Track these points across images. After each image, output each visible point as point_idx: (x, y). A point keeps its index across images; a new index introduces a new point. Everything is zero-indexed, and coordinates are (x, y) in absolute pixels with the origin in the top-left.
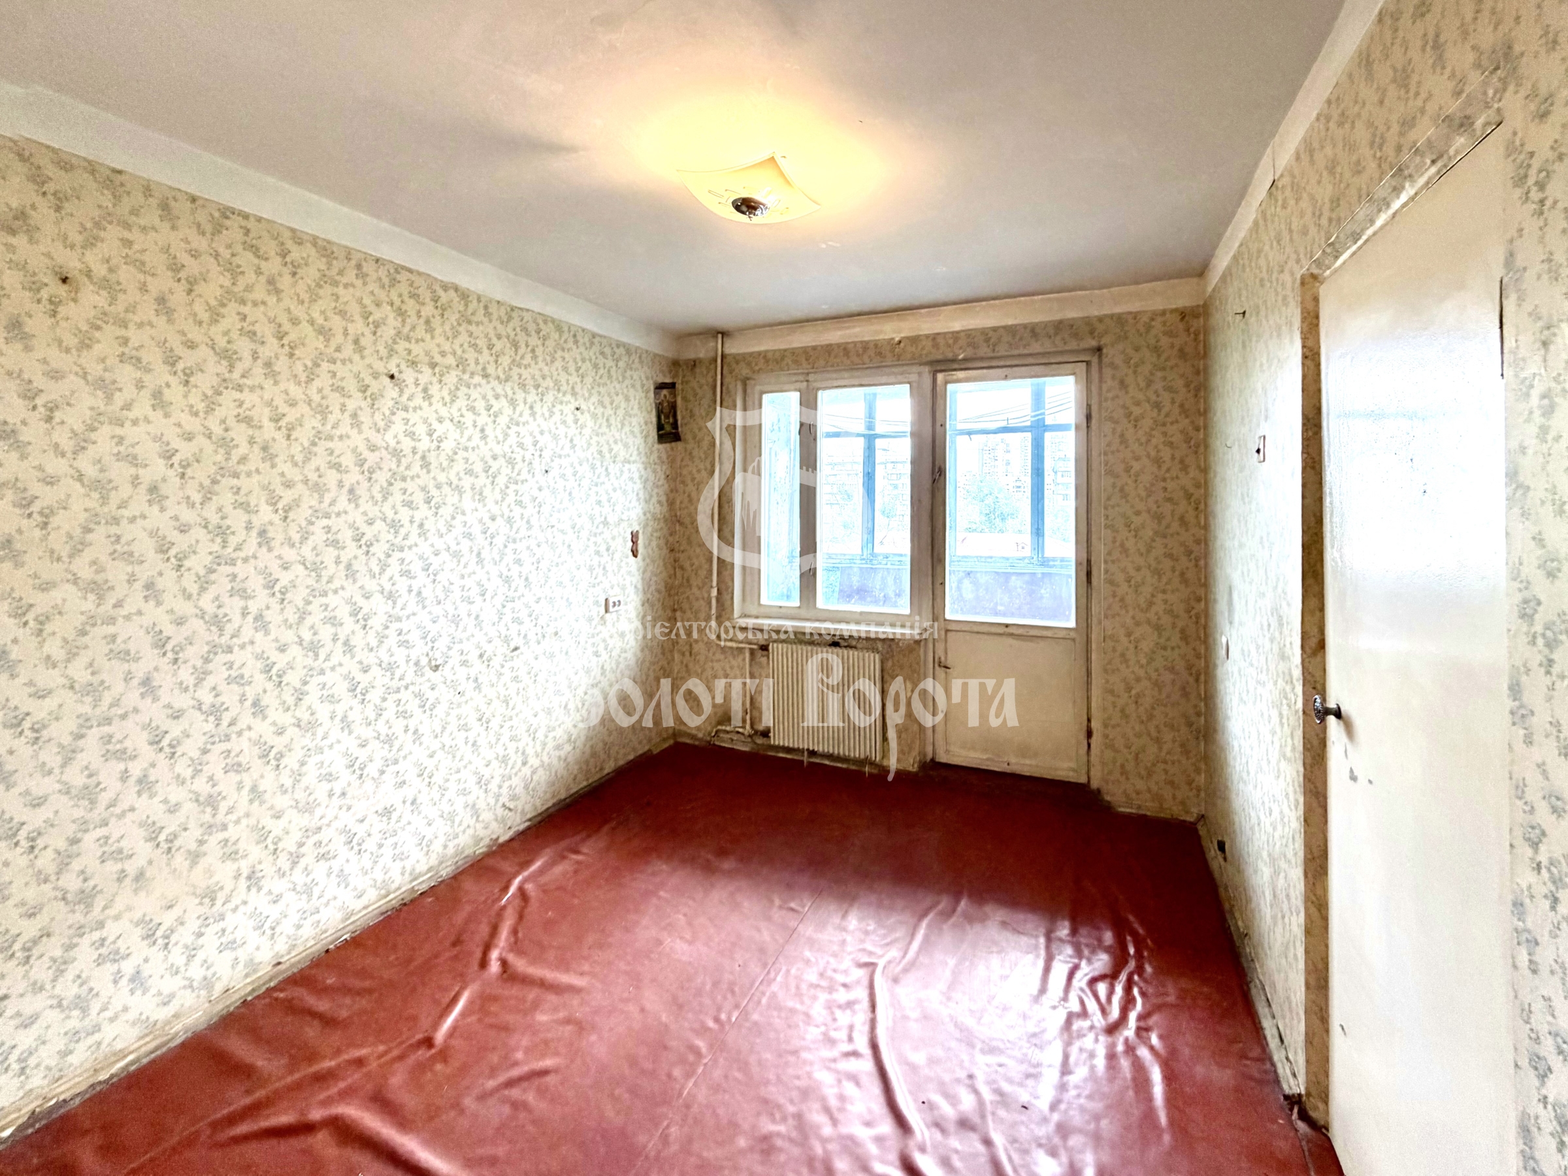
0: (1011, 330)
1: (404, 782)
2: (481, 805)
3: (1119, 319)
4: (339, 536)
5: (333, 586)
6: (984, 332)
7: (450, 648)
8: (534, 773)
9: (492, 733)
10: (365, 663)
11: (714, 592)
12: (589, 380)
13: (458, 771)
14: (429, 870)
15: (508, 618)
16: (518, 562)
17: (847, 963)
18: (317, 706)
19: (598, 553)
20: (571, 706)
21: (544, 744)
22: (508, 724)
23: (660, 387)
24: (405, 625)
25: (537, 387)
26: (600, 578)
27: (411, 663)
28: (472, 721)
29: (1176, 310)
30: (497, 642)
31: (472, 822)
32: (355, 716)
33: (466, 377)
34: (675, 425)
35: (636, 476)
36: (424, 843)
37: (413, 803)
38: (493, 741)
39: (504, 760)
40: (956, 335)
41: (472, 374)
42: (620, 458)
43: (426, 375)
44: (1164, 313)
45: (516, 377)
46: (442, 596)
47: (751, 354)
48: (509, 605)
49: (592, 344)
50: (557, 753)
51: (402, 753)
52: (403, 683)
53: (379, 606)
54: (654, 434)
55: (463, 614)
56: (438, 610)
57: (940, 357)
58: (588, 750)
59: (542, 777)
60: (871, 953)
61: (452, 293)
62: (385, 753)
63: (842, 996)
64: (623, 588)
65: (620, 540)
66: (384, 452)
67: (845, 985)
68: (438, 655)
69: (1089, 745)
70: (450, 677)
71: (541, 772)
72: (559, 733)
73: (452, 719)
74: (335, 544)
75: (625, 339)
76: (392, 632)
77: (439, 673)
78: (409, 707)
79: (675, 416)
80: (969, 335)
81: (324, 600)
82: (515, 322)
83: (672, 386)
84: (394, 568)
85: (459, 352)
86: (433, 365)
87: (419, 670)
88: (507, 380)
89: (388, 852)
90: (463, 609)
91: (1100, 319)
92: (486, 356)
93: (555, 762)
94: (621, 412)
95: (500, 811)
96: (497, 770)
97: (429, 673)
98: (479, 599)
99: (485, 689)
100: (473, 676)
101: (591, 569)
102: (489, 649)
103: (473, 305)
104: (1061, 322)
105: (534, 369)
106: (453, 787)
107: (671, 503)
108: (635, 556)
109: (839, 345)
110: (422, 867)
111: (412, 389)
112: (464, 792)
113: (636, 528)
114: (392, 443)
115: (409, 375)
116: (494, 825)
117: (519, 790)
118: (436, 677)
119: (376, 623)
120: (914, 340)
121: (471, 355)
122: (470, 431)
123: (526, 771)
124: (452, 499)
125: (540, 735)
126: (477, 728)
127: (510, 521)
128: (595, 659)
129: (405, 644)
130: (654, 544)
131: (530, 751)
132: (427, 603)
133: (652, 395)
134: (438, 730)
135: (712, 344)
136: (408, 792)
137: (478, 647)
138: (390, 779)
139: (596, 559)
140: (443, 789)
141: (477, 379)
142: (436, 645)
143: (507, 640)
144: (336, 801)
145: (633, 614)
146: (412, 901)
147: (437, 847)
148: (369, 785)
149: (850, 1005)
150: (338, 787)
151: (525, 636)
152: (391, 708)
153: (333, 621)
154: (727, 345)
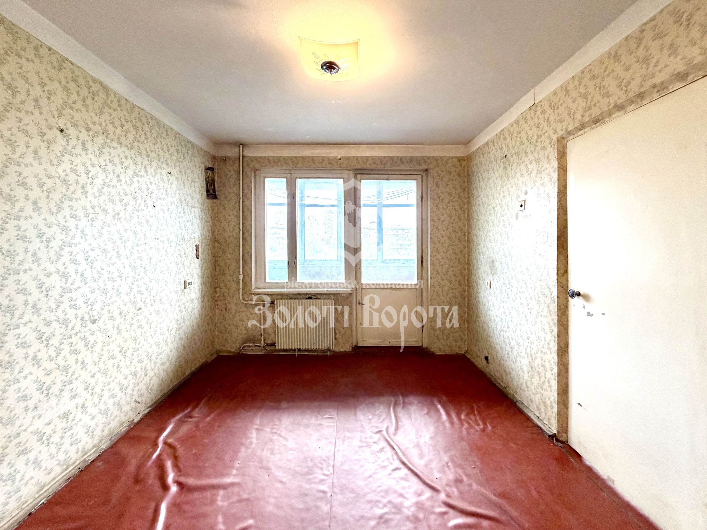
0: (392, 158)
1: (76, 395)
2: (123, 402)
3: (436, 159)
4: (27, 233)
5: (23, 268)
6: (380, 158)
7: (102, 309)
8: (151, 380)
9: (128, 359)
10: (48, 319)
11: (241, 277)
12: (174, 158)
13: (109, 384)
14: (94, 447)
15: (135, 291)
16: (140, 258)
17: (369, 434)
18: (14, 350)
19: (180, 255)
20: (169, 340)
21: (156, 363)
22: (136, 353)
23: (208, 169)
24: (74, 295)
25: (148, 156)
26: (182, 269)
27: (79, 319)
28: (116, 353)
29: (457, 157)
30: (129, 305)
31: (118, 413)
32: (42, 355)
33: (108, 141)
34: (214, 190)
35: (197, 215)
36: (89, 432)
37: (82, 407)
38: (129, 364)
39: (135, 374)
40: (367, 158)
41: (112, 140)
42: (190, 204)
43: (84, 135)
44: (452, 158)
45: (136, 147)
46: (96, 276)
47: (261, 157)
48: (136, 283)
49: (175, 138)
50: (163, 367)
51: (74, 377)
52: (74, 332)
53: (56, 281)
54: (205, 193)
55: (110, 288)
56: (94, 285)
57: (360, 167)
58: (177, 364)
59: (155, 381)
60: (377, 427)
61: (98, 85)
62: (63, 377)
63: (376, 448)
64: (192, 275)
65: (190, 249)
66: (57, 179)
67: (375, 443)
68: (95, 313)
69: (423, 330)
70: (103, 327)
71: (155, 378)
72: (163, 356)
73: (105, 353)
74: (24, 238)
75: (192, 139)
76: (65, 299)
77: (95, 325)
78: (77, 347)
79: (214, 186)
80: (374, 159)
81: (17, 277)
82: (135, 114)
83: (212, 169)
84: (66, 258)
85: (104, 124)
86: (88, 129)
87: (83, 323)
88: (132, 149)
89: (67, 441)
90: (109, 285)
91: (429, 158)
92: (119, 131)
93: (161, 372)
94: (190, 179)
95: (133, 405)
96: (131, 380)
97: (90, 325)
98: (118, 279)
99: (124, 333)
100: (116, 326)
101: (177, 264)
102: (125, 309)
103: (111, 97)
104: (412, 157)
105: (146, 145)
106: (106, 394)
107: (213, 232)
108: (198, 258)
109: (309, 157)
110: (89, 446)
111: (74, 142)
112: (113, 396)
113: (198, 243)
114: (63, 175)
115: (72, 131)
116: (130, 413)
117: (144, 391)
118: (94, 327)
119: (55, 293)
120: (348, 159)
121: (111, 128)
122: (111, 175)
123: (147, 379)
124: (101, 216)
125: (153, 358)
126: (119, 357)
127: (135, 233)
128: (179, 314)
129: (74, 307)
130: (206, 252)
131: (148, 367)
132: (88, 280)
133: (204, 173)
134: (97, 360)
135: (237, 150)
136: (79, 401)
137: (119, 308)
138: (67, 394)
139: (180, 259)
140: (101, 396)
141: (114, 144)
142: (94, 307)
143: (134, 303)
144: (30, 414)
145: (197, 290)
146: (87, 467)
147: (98, 432)
148: (53, 401)
149: (381, 450)
150: (31, 404)
151: (145, 302)
152: (66, 348)
153: (24, 291)
154: (245, 151)
